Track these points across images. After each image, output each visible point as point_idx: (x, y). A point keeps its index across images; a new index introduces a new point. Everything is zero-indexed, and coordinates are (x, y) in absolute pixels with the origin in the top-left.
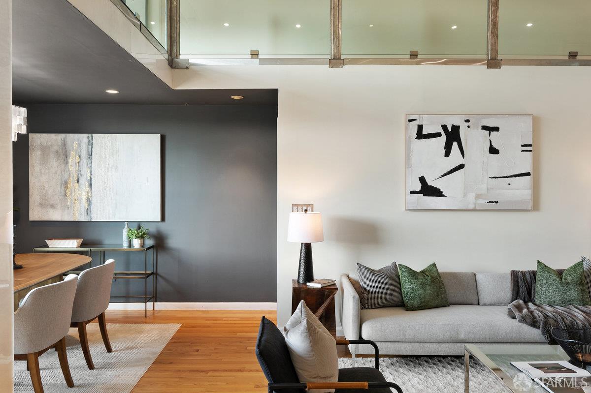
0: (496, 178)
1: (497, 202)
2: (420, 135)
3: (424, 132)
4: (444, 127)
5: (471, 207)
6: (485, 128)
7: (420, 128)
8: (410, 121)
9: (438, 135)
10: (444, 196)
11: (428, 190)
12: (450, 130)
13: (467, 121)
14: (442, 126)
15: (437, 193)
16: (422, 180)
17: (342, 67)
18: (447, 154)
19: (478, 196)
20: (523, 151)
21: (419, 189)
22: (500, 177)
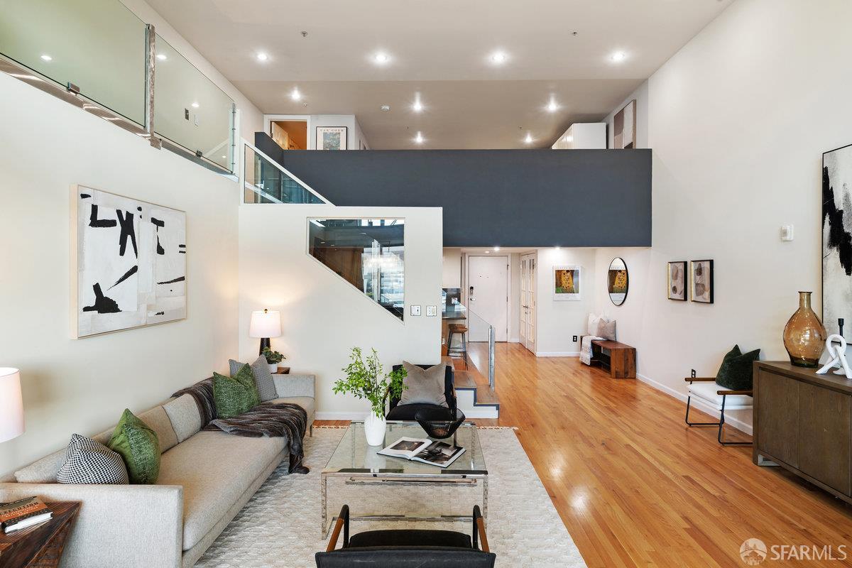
0: (162, 283)
1: (163, 313)
2: (95, 223)
3: (99, 217)
5: (143, 322)
6: (154, 221)
7: (95, 208)
8: (84, 196)
9: (111, 223)
10: (119, 311)
11: (105, 305)
12: (125, 219)
13: (140, 209)
14: (117, 211)
15: (113, 307)
16: (97, 288)
18: (122, 252)
19: (149, 308)
20: (180, 252)
21: (92, 304)
22: (165, 283)
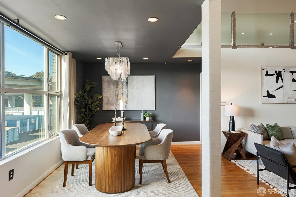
0: (295, 91)
2: (267, 75)
3: (269, 74)
4: (276, 72)
5: (286, 102)
6: (291, 72)
7: (267, 72)
8: (263, 69)
9: (274, 75)
10: (276, 98)
11: (270, 96)
12: (278, 73)
13: (284, 69)
14: (275, 71)
15: (273, 97)
16: (268, 92)
17: (237, 49)
18: (277, 82)
19: (289, 98)
21: (266, 95)
